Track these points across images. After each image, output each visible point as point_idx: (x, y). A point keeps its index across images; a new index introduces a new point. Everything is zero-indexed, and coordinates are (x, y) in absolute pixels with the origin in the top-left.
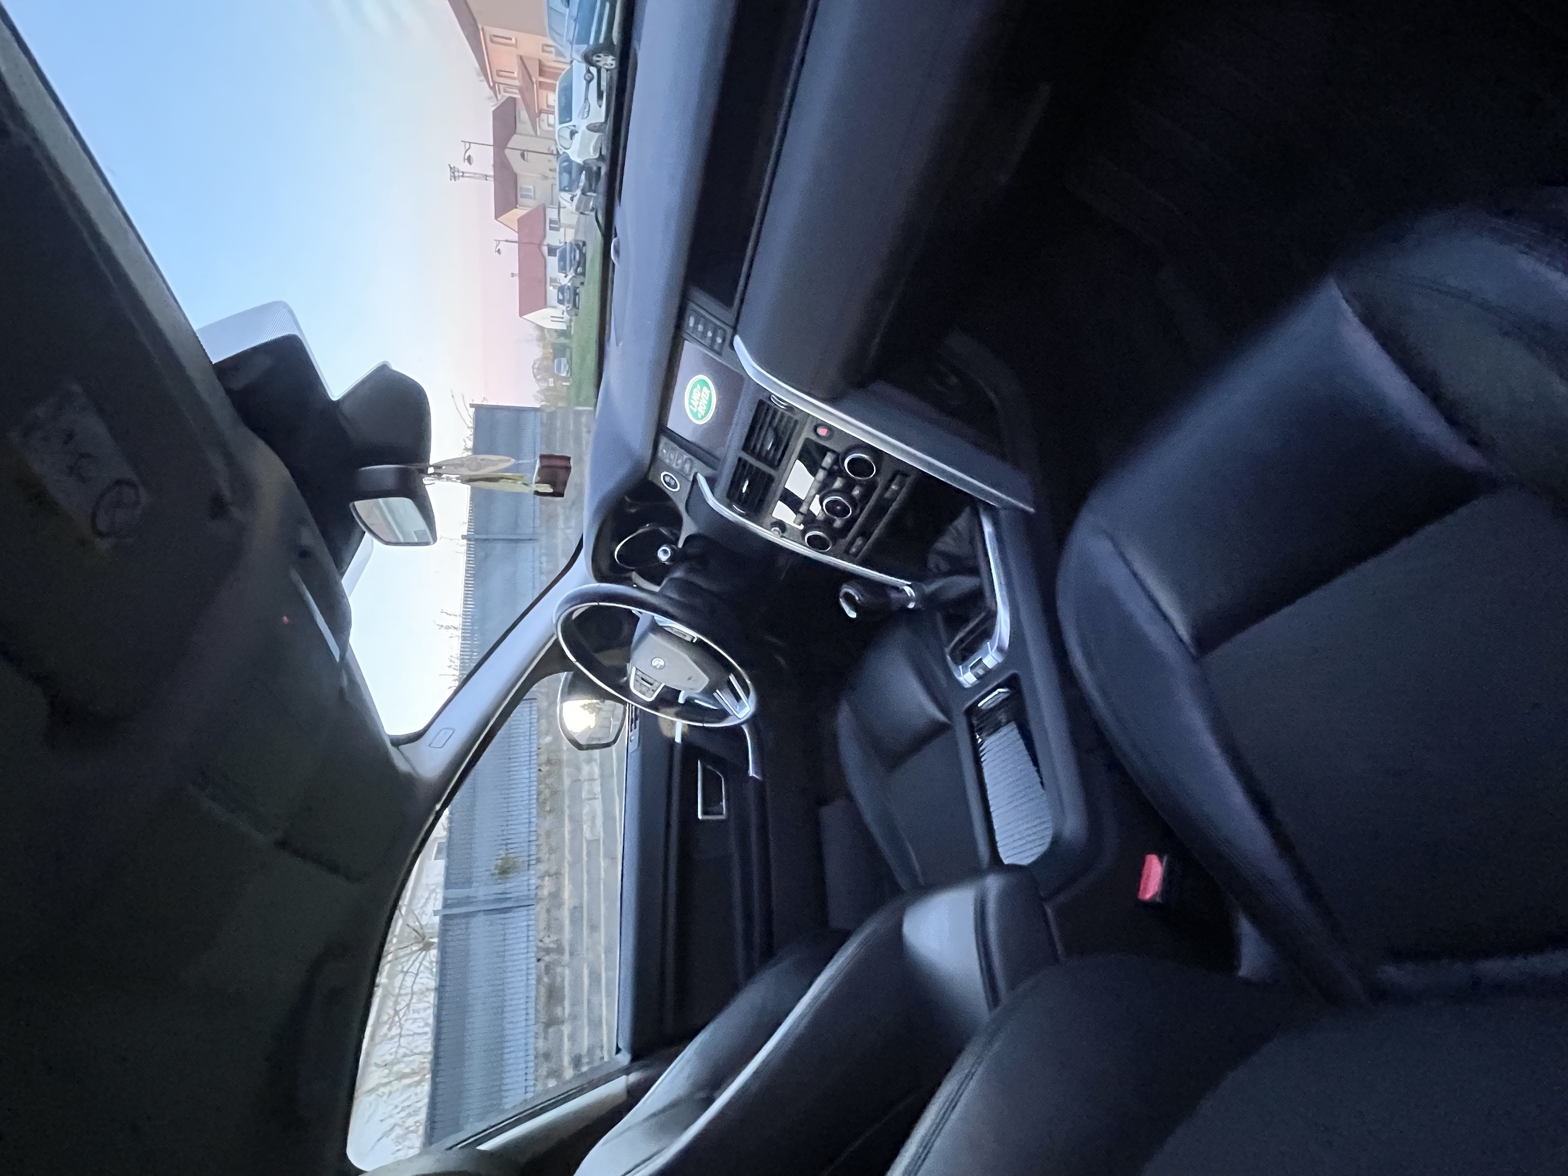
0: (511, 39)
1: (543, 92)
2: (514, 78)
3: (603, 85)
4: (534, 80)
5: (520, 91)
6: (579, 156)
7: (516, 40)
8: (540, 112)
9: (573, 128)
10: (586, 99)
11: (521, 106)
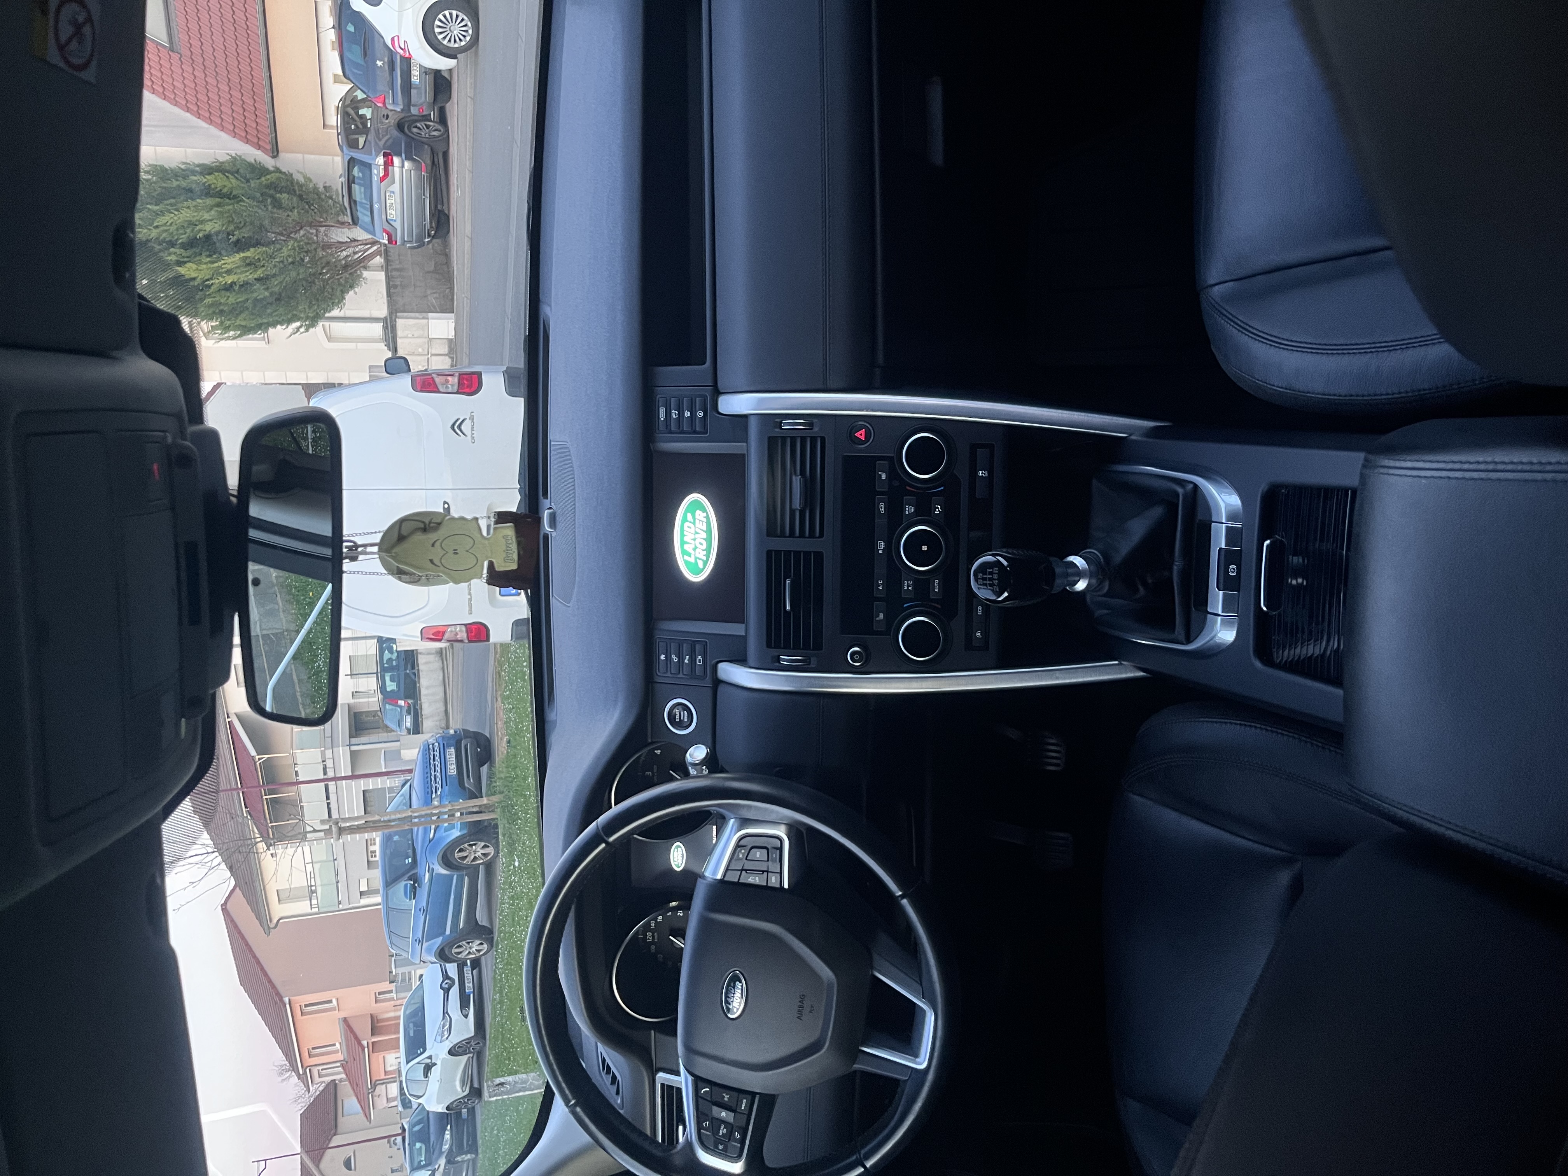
0: (331, 1002)
1: (378, 1057)
2: (336, 1052)
3: (469, 987)
4: (365, 1043)
5: (342, 1065)
6: (439, 1103)
7: (337, 1000)
8: (374, 1086)
9: (429, 1061)
10: (445, 1013)
11: (346, 1089)
